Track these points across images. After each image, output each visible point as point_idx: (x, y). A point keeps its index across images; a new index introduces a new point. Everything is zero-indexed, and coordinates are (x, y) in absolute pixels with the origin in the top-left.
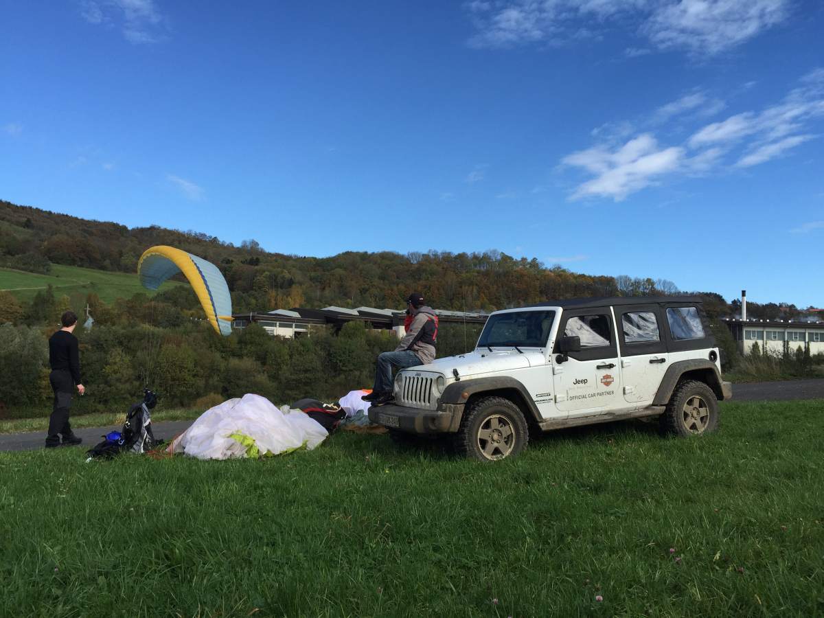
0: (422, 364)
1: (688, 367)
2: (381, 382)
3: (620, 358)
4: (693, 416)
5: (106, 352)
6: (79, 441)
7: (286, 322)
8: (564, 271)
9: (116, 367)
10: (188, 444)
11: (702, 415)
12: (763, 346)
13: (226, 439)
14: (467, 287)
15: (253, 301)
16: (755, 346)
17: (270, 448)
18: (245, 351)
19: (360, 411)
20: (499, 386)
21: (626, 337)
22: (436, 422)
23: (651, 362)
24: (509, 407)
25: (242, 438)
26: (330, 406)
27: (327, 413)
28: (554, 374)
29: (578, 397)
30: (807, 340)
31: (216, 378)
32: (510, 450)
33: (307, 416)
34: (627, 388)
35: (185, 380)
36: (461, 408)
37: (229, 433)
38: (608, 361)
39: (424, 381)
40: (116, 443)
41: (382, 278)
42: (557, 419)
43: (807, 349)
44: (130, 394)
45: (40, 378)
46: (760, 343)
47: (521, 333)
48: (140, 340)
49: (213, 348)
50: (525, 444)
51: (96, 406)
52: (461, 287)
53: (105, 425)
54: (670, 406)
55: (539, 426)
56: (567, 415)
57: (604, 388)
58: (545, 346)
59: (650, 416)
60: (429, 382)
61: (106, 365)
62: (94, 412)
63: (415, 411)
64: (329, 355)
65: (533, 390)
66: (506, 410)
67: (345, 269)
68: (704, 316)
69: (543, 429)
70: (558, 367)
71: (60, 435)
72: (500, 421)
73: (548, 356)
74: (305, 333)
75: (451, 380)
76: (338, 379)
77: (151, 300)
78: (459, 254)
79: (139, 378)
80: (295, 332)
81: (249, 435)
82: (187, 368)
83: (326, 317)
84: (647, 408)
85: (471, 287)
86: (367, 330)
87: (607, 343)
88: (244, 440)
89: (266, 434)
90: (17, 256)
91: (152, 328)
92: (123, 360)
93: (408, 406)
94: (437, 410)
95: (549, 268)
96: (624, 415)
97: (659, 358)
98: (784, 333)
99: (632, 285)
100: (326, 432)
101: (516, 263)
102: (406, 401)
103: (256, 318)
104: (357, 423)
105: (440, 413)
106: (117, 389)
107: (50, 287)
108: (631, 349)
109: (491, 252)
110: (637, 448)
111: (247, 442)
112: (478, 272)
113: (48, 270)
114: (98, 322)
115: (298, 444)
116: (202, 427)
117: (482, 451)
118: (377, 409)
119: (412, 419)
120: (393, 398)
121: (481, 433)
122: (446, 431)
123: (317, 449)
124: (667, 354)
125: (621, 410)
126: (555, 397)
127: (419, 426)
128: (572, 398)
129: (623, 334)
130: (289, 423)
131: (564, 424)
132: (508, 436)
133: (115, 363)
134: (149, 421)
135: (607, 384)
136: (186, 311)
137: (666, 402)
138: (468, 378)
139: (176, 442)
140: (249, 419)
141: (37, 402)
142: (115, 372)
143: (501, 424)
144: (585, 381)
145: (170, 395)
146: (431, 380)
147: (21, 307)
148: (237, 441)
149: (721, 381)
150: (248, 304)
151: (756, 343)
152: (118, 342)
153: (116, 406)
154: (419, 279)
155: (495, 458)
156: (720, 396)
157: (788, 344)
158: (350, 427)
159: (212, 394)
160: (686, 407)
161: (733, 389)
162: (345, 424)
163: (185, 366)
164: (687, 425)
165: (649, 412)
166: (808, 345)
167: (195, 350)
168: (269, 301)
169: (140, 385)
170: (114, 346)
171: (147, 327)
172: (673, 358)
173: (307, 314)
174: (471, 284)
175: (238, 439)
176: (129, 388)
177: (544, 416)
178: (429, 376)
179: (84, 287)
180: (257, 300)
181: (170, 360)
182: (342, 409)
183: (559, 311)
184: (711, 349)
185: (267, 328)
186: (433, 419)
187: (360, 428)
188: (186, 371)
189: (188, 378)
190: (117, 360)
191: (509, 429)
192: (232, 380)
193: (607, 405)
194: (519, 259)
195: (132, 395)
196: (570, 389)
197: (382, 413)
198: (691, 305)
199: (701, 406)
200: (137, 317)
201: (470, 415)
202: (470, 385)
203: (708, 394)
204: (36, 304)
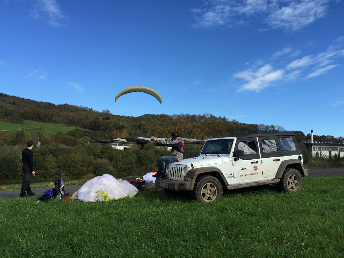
0: (178, 161)
1: (289, 162)
2: (161, 169)
3: (261, 159)
4: (292, 183)
5: (45, 156)
6: (34, 194)
7: (121, 143)
8: (237, 122)
9: (49, 163)
10: (79, 195)
11: (295, 183)
12: (320, 153)
13: (96, 193)
14: (196, 129)
15: (107, 135)
16: (317, 153)
17: (114, 197)
18: (104, 156)
19: (152, 181)
20: (210, 171)
21: (263, 150)
22: (184, 186)
23: (274, 160)
24: (214, 179)
25: (102, 193)
26: (139, 179)
27: (138, 182)
28: (233, 166)
29: (244, 175)
30: (339, 151)
31: (91, 167)
32: (215, 198)
33: (130, 183)
34: (264, 171)
35: (78, 168)
36: (195, 180)
37: (97, 190)
38: (256, 160)
39: (179, 169)
40: (49, 195)
41: (161, 125)
42: (235, 185)
43: (339, 155)
44: (55, 174)
45: (18, 167)
46: (319, 152)
47: (219, 148)
48: (60, 151)
49: (90, 155)
50: (221, 195)
51: (41, 179)
52: (194, 129)
53: (45, 187)
54: (282, 179)
55: (227, 188)
56: (239, 183)
57: (254, 172)
58: (229, 154)
59: (273, 183)
60: (181, 169)
61: (46, 162)
62: (40, 181)
63: (175, 181)
64: (139, 157)
65: (224, 173)
66: (213, 181)
67: (145, 121)
68: (296, 141)
69: (229, 189)
70: (234, 163)
71: (26, 191)
72: (211, 185)
73: (231, 158)
74: (129, 148)
75: (190, 168)
76: (142, 167)
77: (65, 135)
78: (193, 115)
79: (59, 167)
80: (125, 148)
81: (105, 191)
82: (79, 163)
83: (137, 141)
84: (273, 180)
85: (198, 129)
86: (154, 147)
87: (255, 152)
88: (103, 194)
89: (112, 191)
90: (9, 116)
91: (65, 147)
92: (52, 160)
93: (172, 179)
94: (184, 181)
95: (230, 121)
96: (263, 183)
97: (277, 159)
98: (329, 148)
99: (265, 128)
100: (137, 190)
101: (217, 119)
102: (171, 177)
103: (108, 142)
104: (150, 186)
105: (185, 182)
106: (50, 172)
107: (23, 129)
108: (266, 155)
109: (206, 114)
110: (268, 197)
111: (104, 195)
112: (201, 123)
113: (22, 122)
114: (42, 144)
115: (126, 195)
116: (85, 188)
117: (203, 198)
118: (159, 181)
119: (174, 185)
120: (166, 176)
121: (203, 191)
122: (188, 189)
123: (133, 197)
124: (280, 157)
125: (261, 181)
126: (234, 175)
127: (176, 188)
128: (241, 176)
129: (262, 149)
130: (122, 187)
131: (237, 187)
132: (214, 192)
133: (49, 161)
134: (63, 185)
135: (256, 170)
136: (79, 139)
137: (280, 177)
138: (197, 167)
139: (74, 195)
140: (105, 185)
141: (16, 177)
142: (49, 164)
143: (211, 187)
144: (246, 169)
145: (72, 174)
146: (182, 168)
147: (10, 138)
148: (100, 194)
149: (303, 168)
150: (105, 136)
151: (318, 152)
152: (51, 152)
153: (49, 179)
154: (176, 126)
155: (208, 201)
156: (303, 175)
157: (331, 153)
158: (147, 188)
159: (90, 174)
160: (289, 180)
161: (309, 172)
162: (145, 187)
163: (79, 162)
164: (289, 187)
165: (273, 182)
166: (339, 153)
167: (83, 155)
168: (114, 135)
169: (60, 170)
170: (49, 154)
171: (62, 146)
172: (283, 159)
173: (130, 140)
174: (198, 127)
175: (101, 193)
176: (55, 171)
177: (229, 183)
178: (181, 167)
179: (37, 129)
180: (108, 135)
181: (73, 160)
182: (144, 180)
183: (235, 139)
184: (299, 155)
185: (113, 146)
186: (183, 185)
187: (151, 188)
188: (79, 164)
189: (79, 167)
190: (50, 160)
191: (214, 189)
192: (98, 168)
193: (256, 178)
194: (218, 117)
195: (56, 174)
196: (240, 172)
197: (161, 182)
198: (290, 136)
199: (295, 179)
200: (59, 142)
201: (198, 183)
202: (198, 170)
203: (298, 174)
204: (17, 136)
